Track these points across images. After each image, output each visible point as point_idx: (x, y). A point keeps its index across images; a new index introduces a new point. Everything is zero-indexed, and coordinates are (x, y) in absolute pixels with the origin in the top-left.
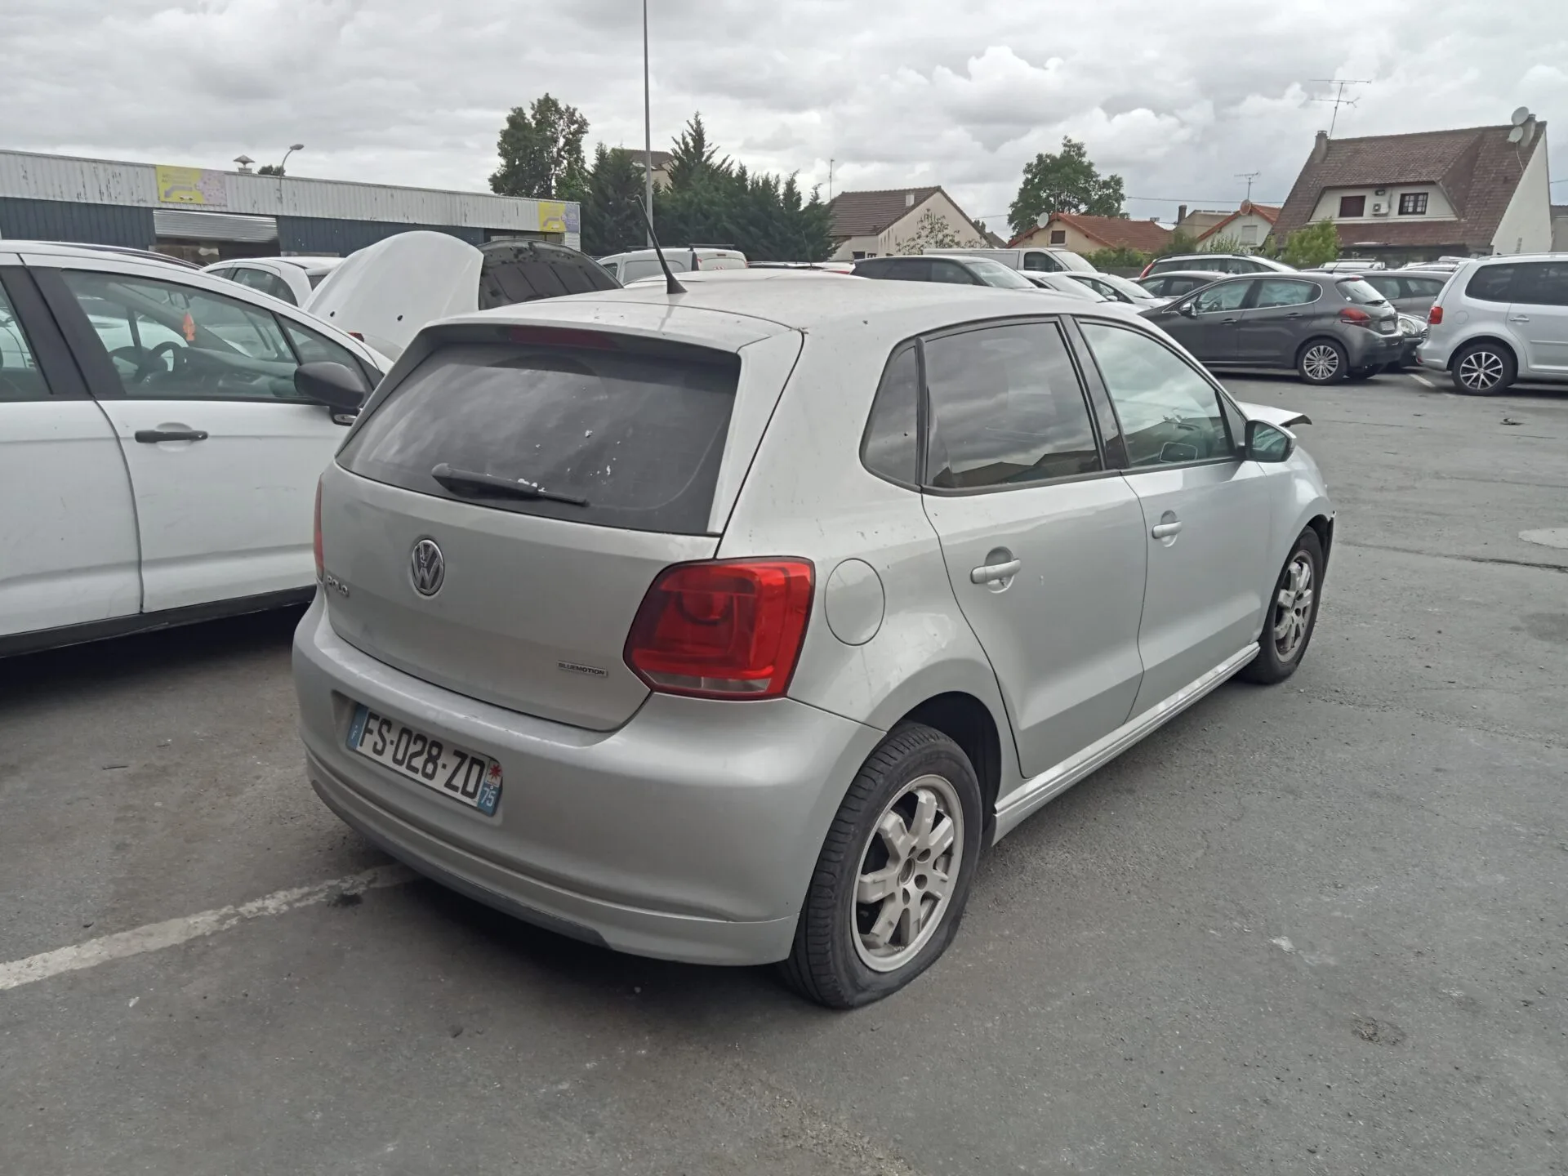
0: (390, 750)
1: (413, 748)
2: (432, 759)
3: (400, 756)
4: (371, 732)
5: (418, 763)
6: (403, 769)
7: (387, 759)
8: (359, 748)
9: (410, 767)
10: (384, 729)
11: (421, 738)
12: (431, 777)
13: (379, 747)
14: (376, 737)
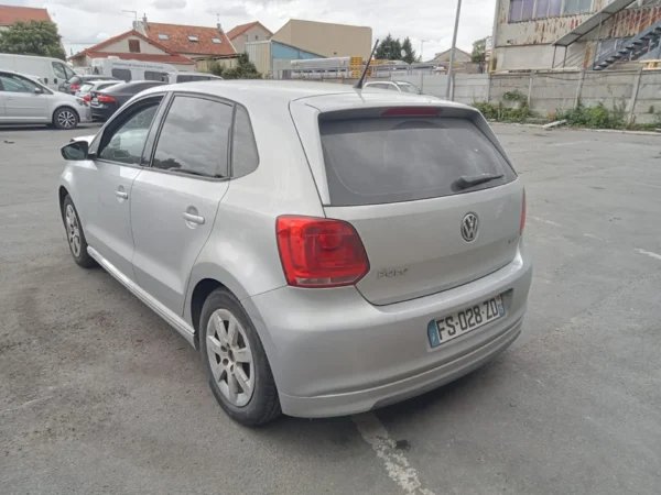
0: (458, 328)
1: (467, 318)
2: (478, 314)
3: (464, 325)
4: (443, 329)
5: (473, 321)
6: (469, 329)
7: (459, 331)
8: (441, 341)
9: (471, 326)
10: (449, 322)
11: (469, 310)
12: (481, 320)
13: (452, 330)
14: (447, 328)
